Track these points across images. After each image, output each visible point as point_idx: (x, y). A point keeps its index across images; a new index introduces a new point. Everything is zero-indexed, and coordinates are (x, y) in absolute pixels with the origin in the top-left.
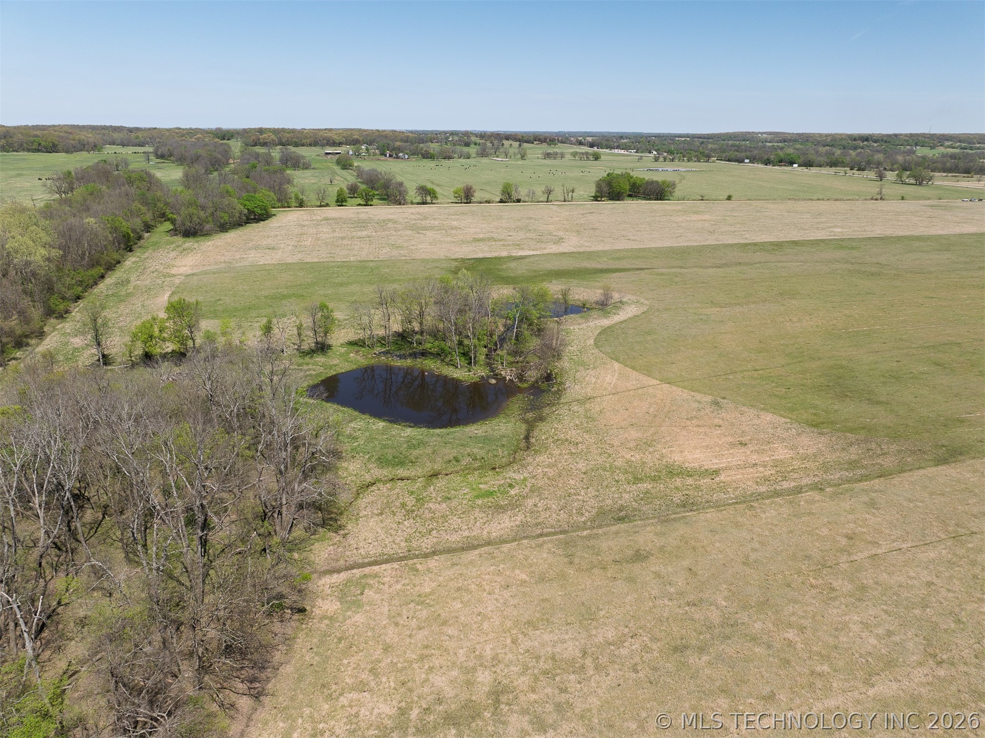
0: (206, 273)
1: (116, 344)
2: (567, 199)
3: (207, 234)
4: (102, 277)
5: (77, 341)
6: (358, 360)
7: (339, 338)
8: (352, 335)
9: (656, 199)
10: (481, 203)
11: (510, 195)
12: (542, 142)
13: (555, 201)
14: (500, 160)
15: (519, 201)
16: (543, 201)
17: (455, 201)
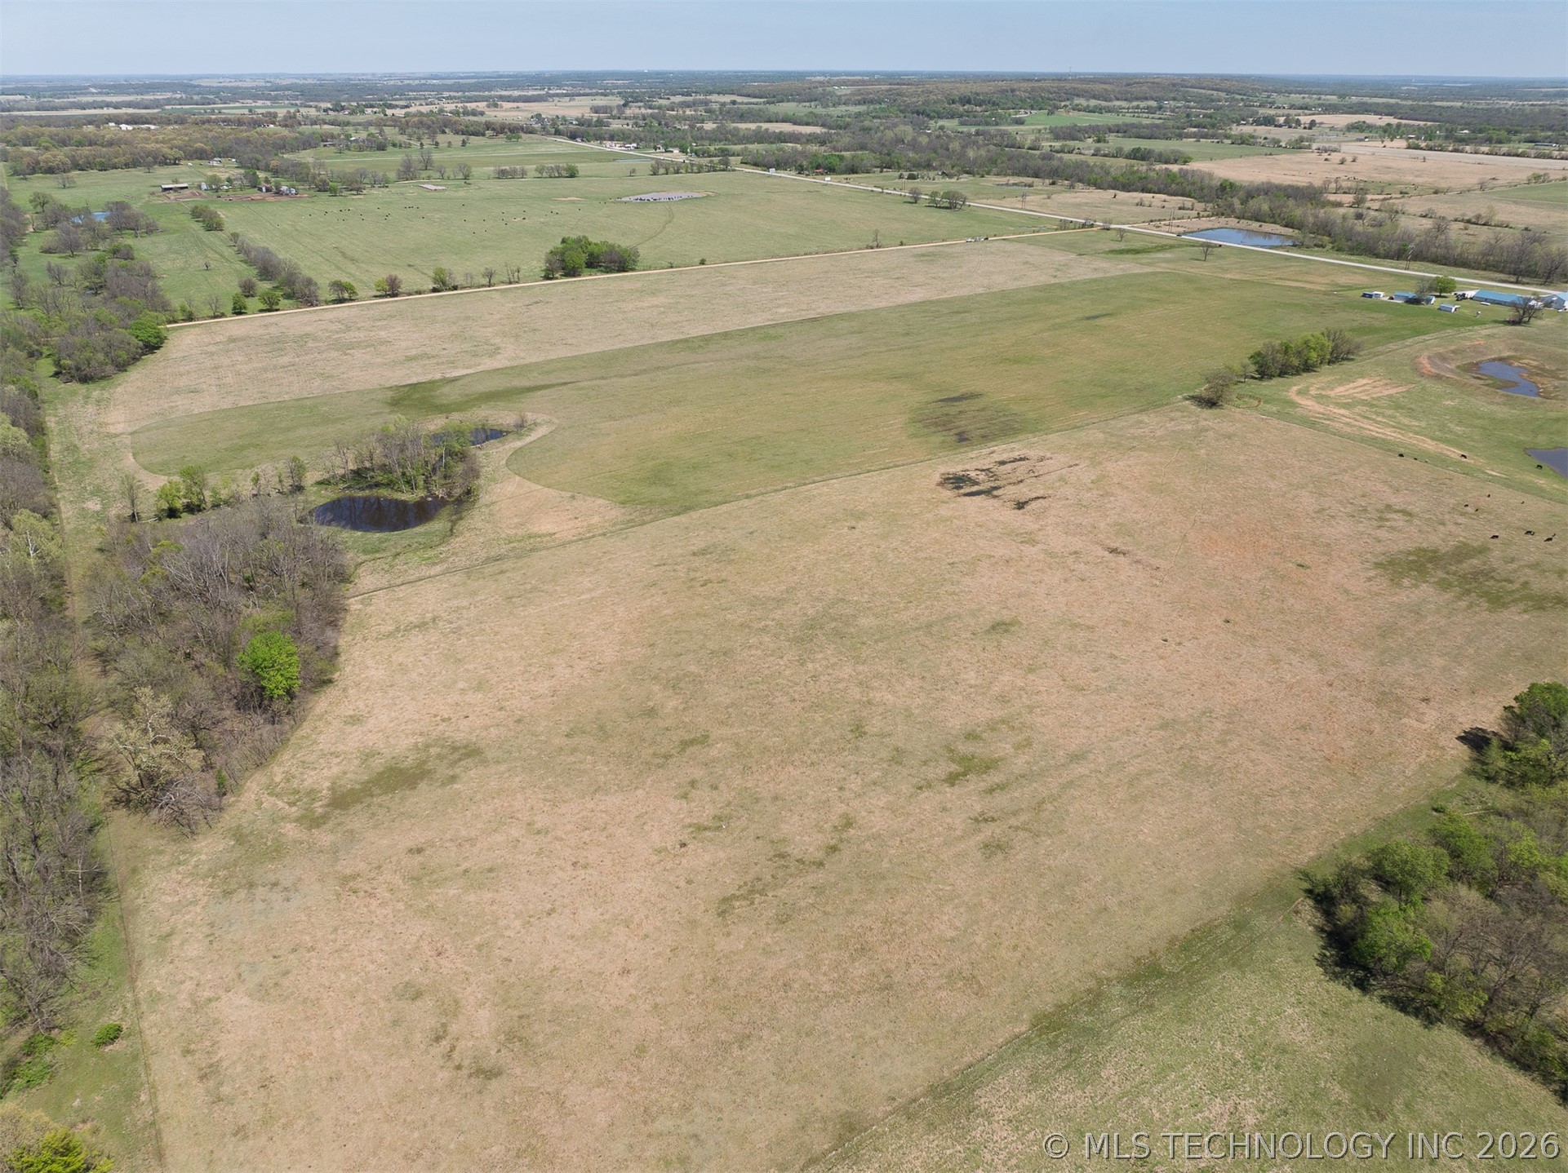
0: (147, 429)
2: (512, 281)
4: (46, 443)
6: (328, 495)
7: (310, 480)
8: (319, 476)
9: (619, 271)
10: (410, 294)
11: (442, 284)
12: (498, 133)
13: (499, 284)
14: (433, 187)
15: (455, 288)
16: (483, 286)
17: (379, 293)
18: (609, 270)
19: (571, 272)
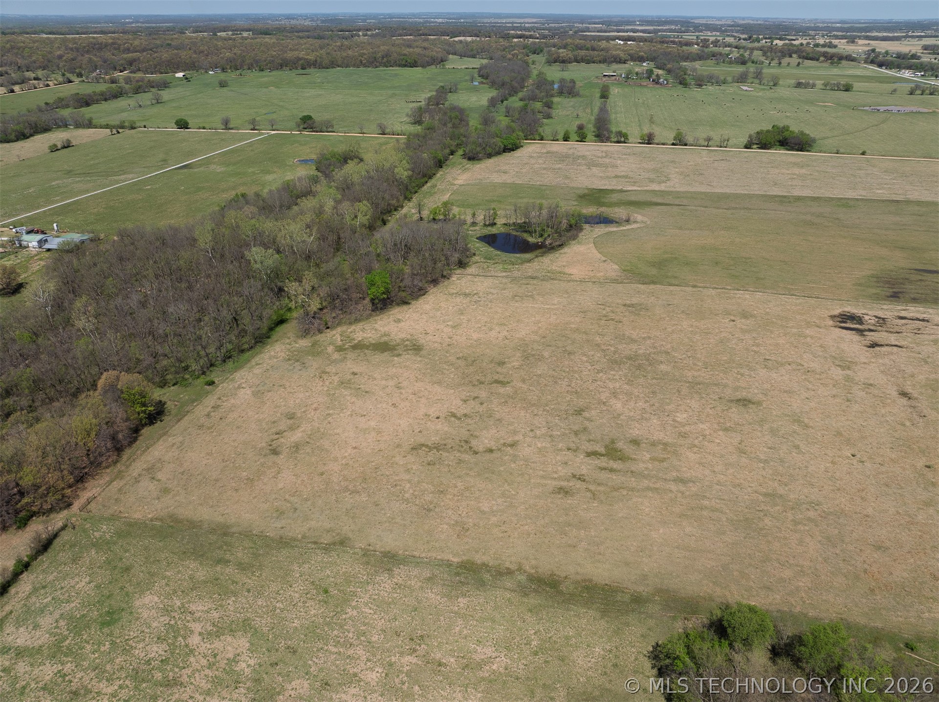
0: (468, 185)
1: (425, 213)
2: (722, 146)
3: (480, 159)
4: (427, 182)
5: (413, 211)
6: (503, 230)
7: (500, 221)
8: (503, 221)
9: (798, 150)
10: (658, 144)
11: (680, 141)
12: (828, 59)
13: (714, 146)
14: (748, 89)
15: (686, 145)
16: (704, 146)
17: (641, 141)
18: (792, 149)
19: (764, 146)
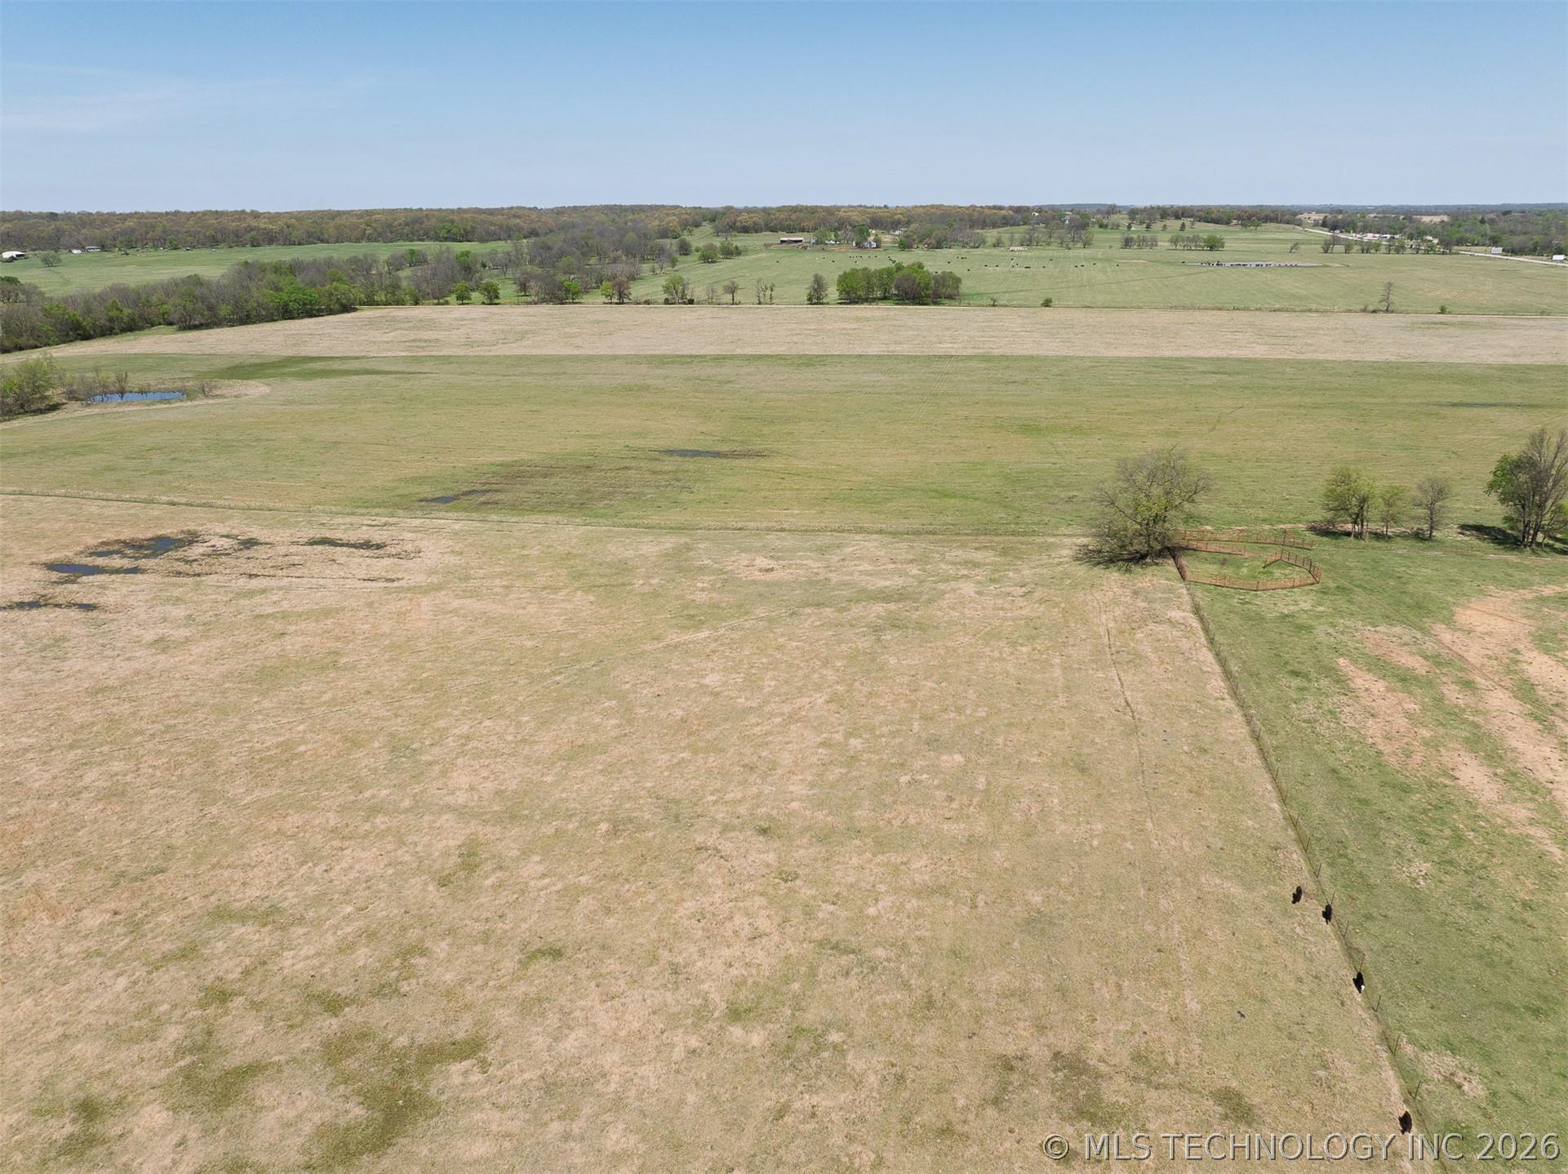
2: (762, 300)
12: (1243, 222)
